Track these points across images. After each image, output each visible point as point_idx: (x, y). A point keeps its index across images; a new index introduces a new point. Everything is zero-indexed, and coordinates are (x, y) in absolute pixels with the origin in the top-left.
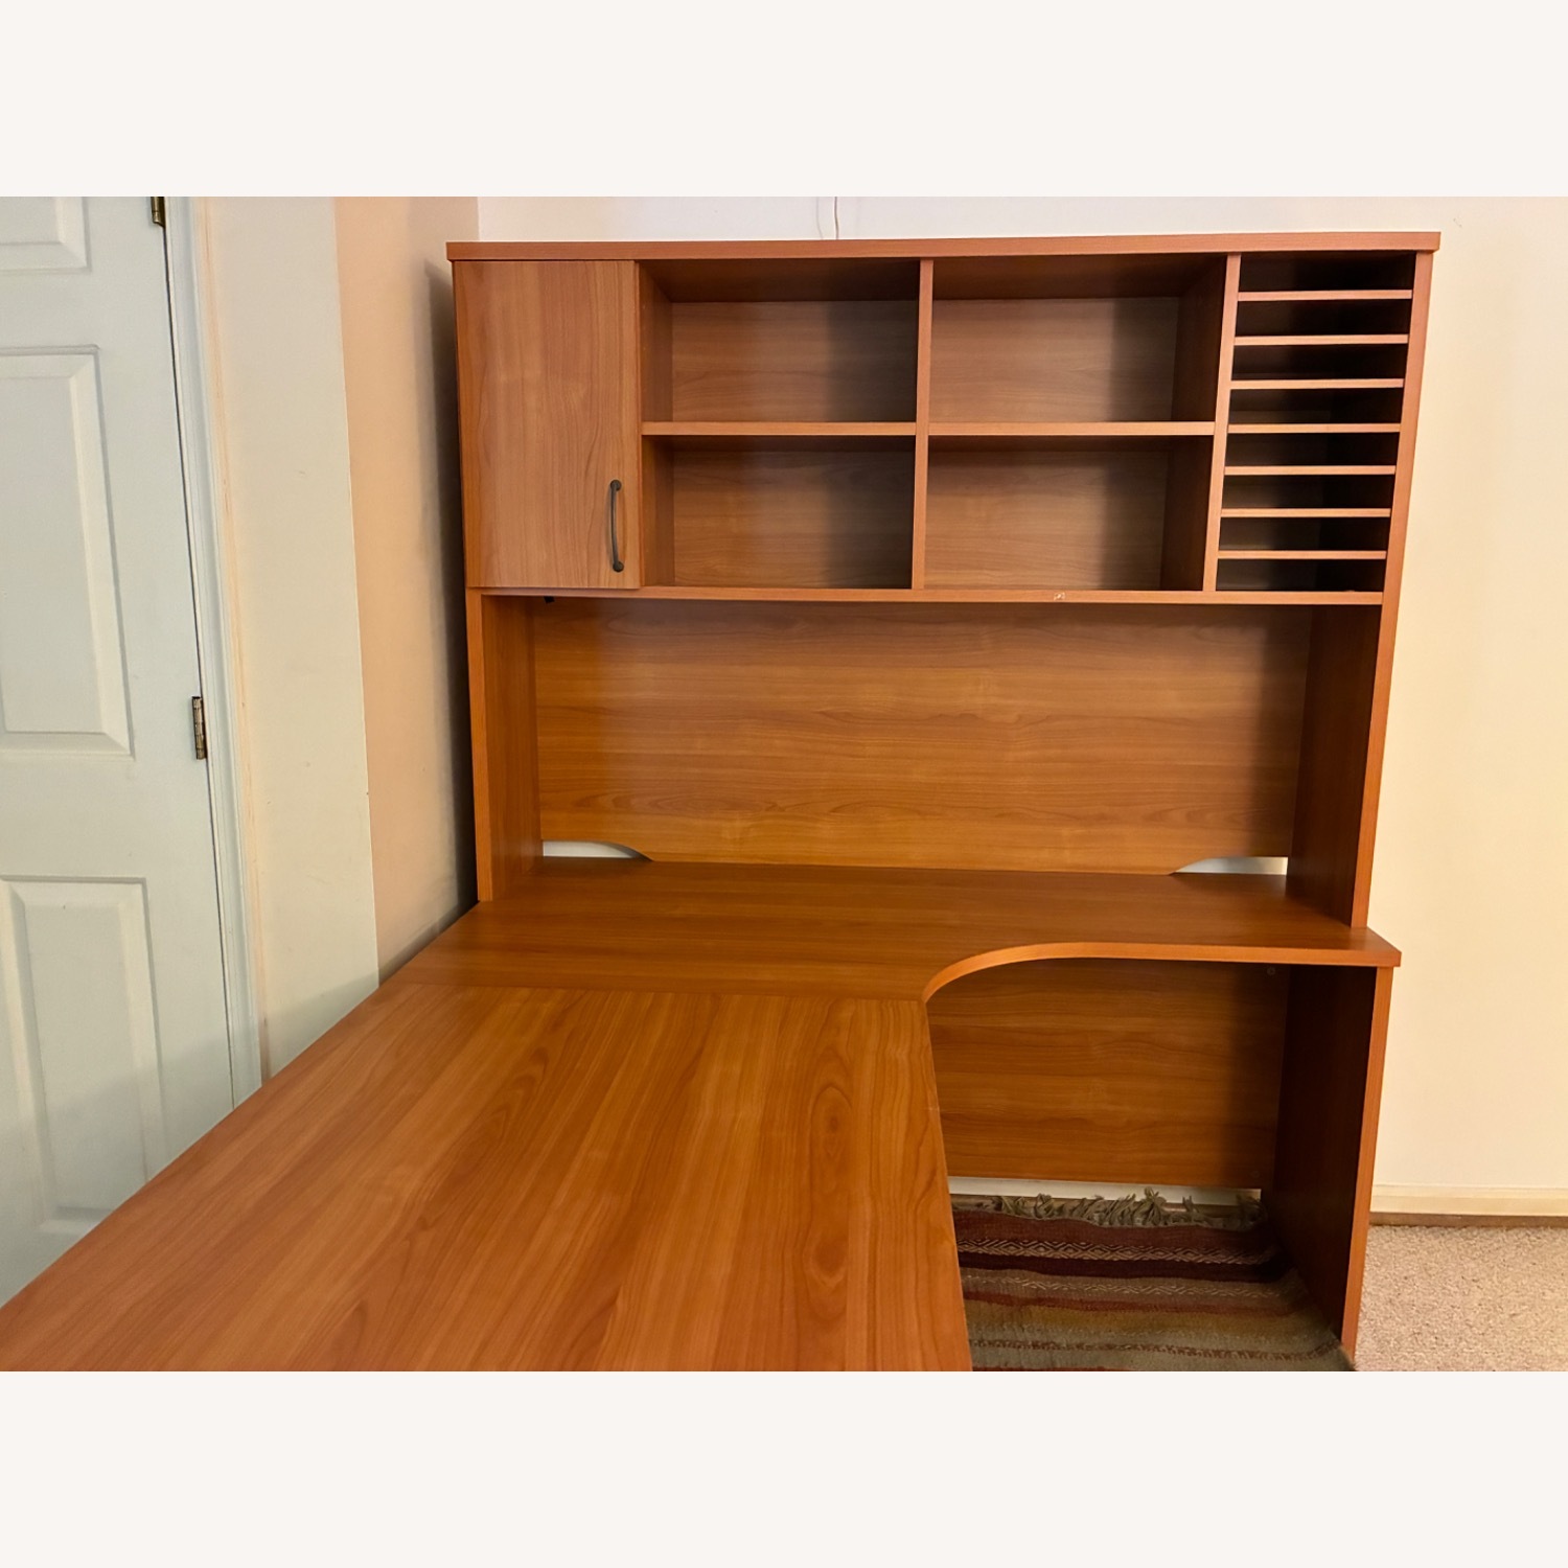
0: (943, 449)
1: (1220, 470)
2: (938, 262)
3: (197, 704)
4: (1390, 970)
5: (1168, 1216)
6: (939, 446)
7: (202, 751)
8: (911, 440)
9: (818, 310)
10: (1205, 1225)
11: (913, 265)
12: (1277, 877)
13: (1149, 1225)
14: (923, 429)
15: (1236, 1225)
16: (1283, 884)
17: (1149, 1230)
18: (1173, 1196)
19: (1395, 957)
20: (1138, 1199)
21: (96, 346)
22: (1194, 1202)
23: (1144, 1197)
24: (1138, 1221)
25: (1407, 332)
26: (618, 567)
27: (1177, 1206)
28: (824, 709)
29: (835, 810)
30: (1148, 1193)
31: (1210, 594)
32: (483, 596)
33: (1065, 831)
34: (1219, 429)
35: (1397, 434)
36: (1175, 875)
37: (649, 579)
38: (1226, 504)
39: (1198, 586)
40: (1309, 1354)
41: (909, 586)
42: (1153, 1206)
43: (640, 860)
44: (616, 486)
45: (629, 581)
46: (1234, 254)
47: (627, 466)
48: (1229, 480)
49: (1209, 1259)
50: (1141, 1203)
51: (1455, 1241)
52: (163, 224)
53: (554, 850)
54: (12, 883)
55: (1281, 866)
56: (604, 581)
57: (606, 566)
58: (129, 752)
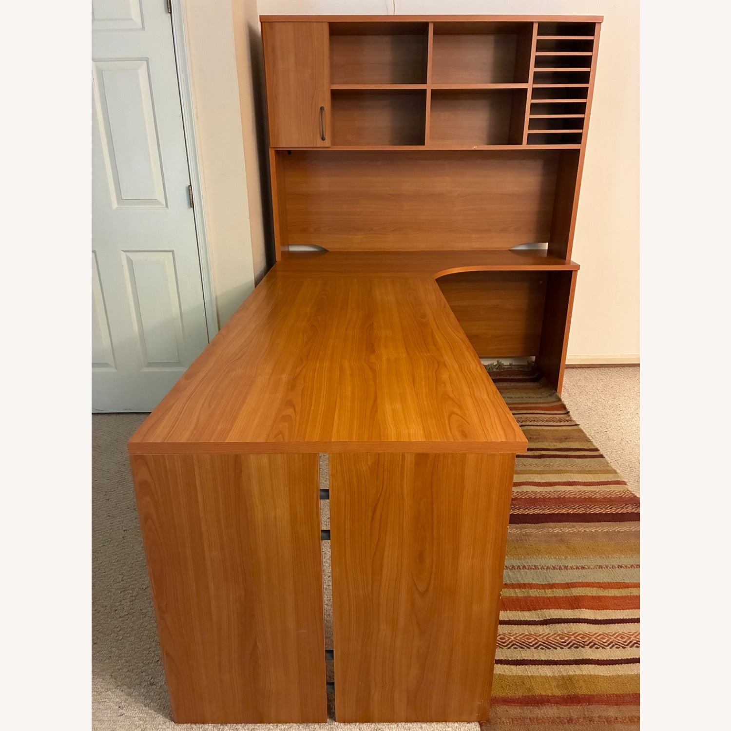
0: (436, 93)
1: (529, 101)
2: (435, 23)
3: (189, 189)
4: (576, 271)
5: (505, 368)
6: (434, 93)
7: (192, 205)
8: (425, 91)
9: (387, 38)
10: (516, 369)
11: (426, 25)
12: (545, 250)
13: (498, 371)
14: (429, 87)
15: (527, 370)
16: (546, 252)
17: (498, 372)
18: (506, 362)
19: (578, 267)
20: (495, 364)
21: (148, 58)
22: (513, 364)
23: (497, 363)
24: (495, 370)
25: (592, 51)
26: (323, 139)
27: (508, 365)
28: (389, 193)
29: (394, 230)
30: (498, 362)
31: (525, 146)
32: (275, 151)
33: (474, 236)
34: (529, 86)
35: (588, 88)
36: (509, 250)
37: (334, 143)
38: (531, 113)
39: (521, 144)
40: (547, 397)
41: (424, 144)
42: (500, 365)
43: (325, 251)
44: (322, 109)
45: (327, 143)
46: (536, 22)
47: (326, 101)
48: (532, 105)
49: (518, 377)
50: (496, 365)
51: (596, 371)
52: (171, 13)
53: (293, 249)
54: (127, 253)
55: (546, 246)
56: (319, 144)
57: (319, 138)
58: (165, 206)
